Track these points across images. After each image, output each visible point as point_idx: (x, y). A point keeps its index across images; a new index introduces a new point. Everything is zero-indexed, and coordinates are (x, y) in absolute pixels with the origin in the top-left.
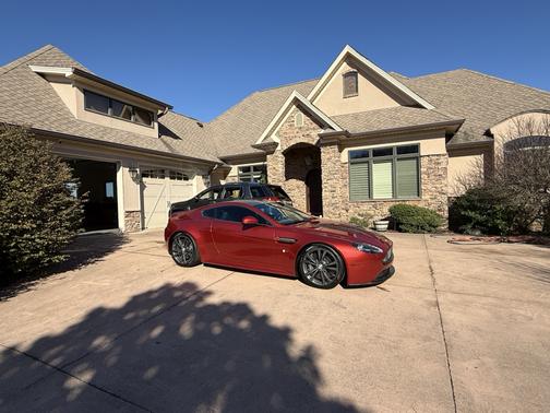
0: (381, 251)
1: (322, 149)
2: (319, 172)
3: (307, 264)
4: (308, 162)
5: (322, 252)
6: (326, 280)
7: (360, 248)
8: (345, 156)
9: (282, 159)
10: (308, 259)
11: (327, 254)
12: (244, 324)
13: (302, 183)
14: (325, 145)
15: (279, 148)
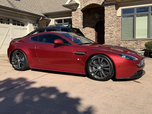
0: (137, 59)
1: (106, 8)
2: (103, 22)
3: (92, 67)
4: (97, 16)
5: (101, 59)
6: (103, 76)
7: (124, 57)
8: (119, 12)
9: (81, 14)
10: (92, 64)
11: (104, 61)
12: (53, 96)
13: (93, 30)
14: (107, 5)
15: (79, 7)
